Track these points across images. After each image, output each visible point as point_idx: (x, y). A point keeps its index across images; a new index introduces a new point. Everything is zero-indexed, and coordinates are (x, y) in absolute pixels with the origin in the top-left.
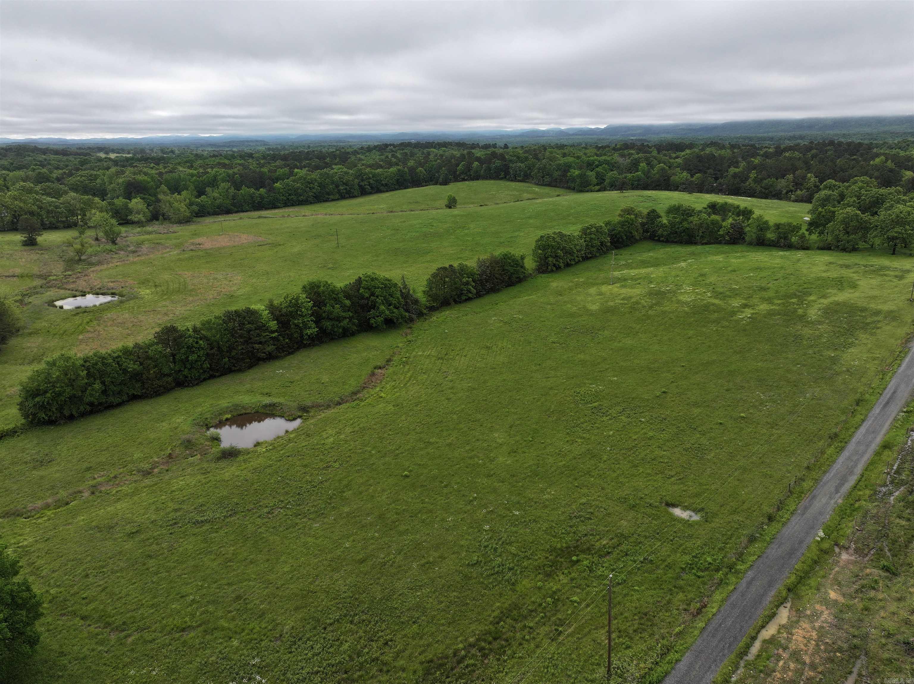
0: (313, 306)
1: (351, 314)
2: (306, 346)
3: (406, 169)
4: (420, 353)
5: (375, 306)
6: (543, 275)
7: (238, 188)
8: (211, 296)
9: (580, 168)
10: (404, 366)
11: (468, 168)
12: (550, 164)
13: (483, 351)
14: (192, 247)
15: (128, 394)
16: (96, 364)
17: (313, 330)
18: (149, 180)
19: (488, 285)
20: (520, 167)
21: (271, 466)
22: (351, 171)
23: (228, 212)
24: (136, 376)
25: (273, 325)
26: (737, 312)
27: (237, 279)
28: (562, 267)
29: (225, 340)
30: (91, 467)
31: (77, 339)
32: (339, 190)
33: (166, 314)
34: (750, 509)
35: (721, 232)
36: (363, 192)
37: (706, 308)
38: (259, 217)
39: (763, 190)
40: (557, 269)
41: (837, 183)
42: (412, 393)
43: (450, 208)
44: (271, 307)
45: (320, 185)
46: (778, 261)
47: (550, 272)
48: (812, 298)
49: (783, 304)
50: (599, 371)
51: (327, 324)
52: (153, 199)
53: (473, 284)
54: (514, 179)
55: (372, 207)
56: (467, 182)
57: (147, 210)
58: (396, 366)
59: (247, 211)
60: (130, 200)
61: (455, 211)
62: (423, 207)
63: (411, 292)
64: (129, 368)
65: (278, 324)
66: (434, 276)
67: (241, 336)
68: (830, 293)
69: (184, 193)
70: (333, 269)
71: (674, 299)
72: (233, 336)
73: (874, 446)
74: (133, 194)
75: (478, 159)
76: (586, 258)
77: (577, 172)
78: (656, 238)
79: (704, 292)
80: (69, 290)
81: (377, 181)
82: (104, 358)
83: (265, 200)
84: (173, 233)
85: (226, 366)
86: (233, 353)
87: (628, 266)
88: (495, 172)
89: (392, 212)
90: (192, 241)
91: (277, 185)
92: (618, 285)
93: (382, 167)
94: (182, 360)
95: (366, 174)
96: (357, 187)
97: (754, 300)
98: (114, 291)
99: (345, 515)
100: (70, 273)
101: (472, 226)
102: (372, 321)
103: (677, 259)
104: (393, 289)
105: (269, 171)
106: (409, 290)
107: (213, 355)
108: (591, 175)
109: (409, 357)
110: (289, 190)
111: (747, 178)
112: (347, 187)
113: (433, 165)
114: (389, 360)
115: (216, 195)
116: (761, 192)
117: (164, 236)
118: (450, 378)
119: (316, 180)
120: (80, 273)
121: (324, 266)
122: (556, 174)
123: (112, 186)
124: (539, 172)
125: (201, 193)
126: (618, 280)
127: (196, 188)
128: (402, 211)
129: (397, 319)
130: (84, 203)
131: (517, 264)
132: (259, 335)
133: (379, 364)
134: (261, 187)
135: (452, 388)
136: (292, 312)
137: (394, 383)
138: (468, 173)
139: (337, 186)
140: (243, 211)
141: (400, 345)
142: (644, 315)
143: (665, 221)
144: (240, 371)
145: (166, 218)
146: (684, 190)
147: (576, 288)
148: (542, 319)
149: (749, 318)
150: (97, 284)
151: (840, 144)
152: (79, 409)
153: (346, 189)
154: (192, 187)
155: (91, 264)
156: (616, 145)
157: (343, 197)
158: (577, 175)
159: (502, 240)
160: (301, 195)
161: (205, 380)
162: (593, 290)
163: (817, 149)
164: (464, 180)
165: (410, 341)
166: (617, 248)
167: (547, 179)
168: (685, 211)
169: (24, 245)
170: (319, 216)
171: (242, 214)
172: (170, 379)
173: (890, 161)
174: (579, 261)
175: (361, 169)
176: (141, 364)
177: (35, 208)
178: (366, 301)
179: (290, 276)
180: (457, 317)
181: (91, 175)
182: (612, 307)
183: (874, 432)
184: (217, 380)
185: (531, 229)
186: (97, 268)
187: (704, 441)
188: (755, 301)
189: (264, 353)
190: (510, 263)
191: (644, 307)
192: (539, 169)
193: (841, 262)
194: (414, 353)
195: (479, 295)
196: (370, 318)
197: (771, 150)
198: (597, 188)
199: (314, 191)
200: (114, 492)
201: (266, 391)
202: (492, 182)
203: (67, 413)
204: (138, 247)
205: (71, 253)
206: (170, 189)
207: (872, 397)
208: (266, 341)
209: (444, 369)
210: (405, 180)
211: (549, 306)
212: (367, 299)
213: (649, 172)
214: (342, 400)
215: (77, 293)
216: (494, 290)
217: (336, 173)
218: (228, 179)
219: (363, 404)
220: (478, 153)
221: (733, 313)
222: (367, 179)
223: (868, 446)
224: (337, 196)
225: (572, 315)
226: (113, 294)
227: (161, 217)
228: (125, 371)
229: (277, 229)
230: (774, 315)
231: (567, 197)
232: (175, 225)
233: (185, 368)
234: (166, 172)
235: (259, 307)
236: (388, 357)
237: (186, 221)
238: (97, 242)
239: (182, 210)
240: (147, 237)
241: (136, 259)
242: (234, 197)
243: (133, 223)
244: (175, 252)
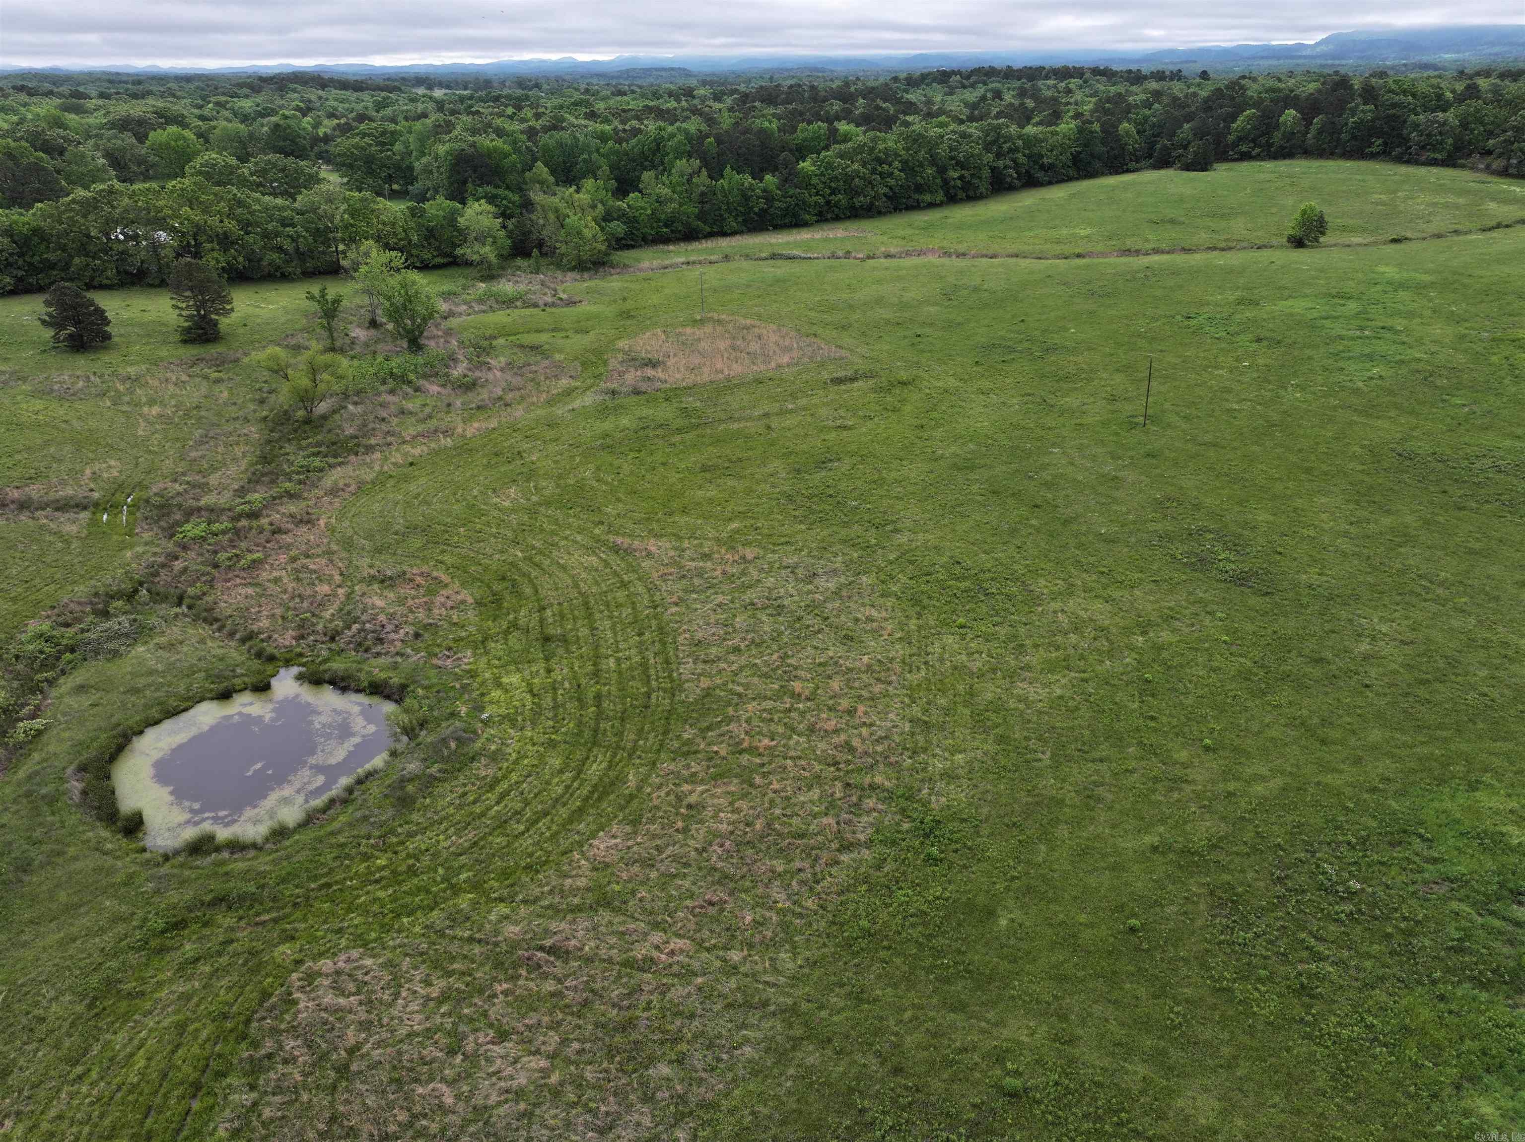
7: (716, 173)
11: (1266, 125)
14: (634, 377)
18: (507, 148)
22: (976, 132)
23: (690, 236)
32: (946, 182)
36: (999, 186)
38: (771, 256)
43: (1304, 245)
52: (516, 198)
55: (1055, 234)
56: (1269, 165)
57: (502, 233)
59: (733, 233)
60: (463, 202)
62: (1203, 237)
69: (589, 183)
74: (470, 186)
80: (224, 631)
81: (1030, 157)
83: (777, 204)
84: (571, 303)
88: (1355, 138)
90: (625, 345)
91: (806, 165)
95: (1009, 138)
96: (986, 173)
98: (381, 662)
105: (779, 130)
110: (831, 180)
112: (966, 173)
115: (665, 191)
117: (548, 317)
119: (897, 155)
123: (424, 160)
125: (626, 184)
127: (612, 168)
128: (1159, 251)
134: (765, 171)
138: (1263, 140)
139: (942, 170)
140: (724, 234)
145: (547, 255)
150: (329, 592)
153: (961, 178)
154: (604, 168)
155: (337, 447)
157: (952, 199)
160: (858, 194)
164: (1245, 157)
169: (185, 342)
170: (931, 259)
171: (724, 243)
175: (999, 127)
177: (230, 225)
181: (383, 133)
186: (350, 473)
199: (892, 182)
204: (480, 366)
206: (553, 172)
217: (942, 135)
218: (689, 148)
222: (1010, 150)
224: (940, 197)
226: (377, 690)
227: (534, 251)
229: (851, 307)
232: (570, 275)
234: (546, 129)
237: (596, 264)
238: (373, 332)
239: (588, 234)
240: (501, 317)
241: (473, 429)
242: (703, 198)
243: (468, 264)
244: (589, 399)
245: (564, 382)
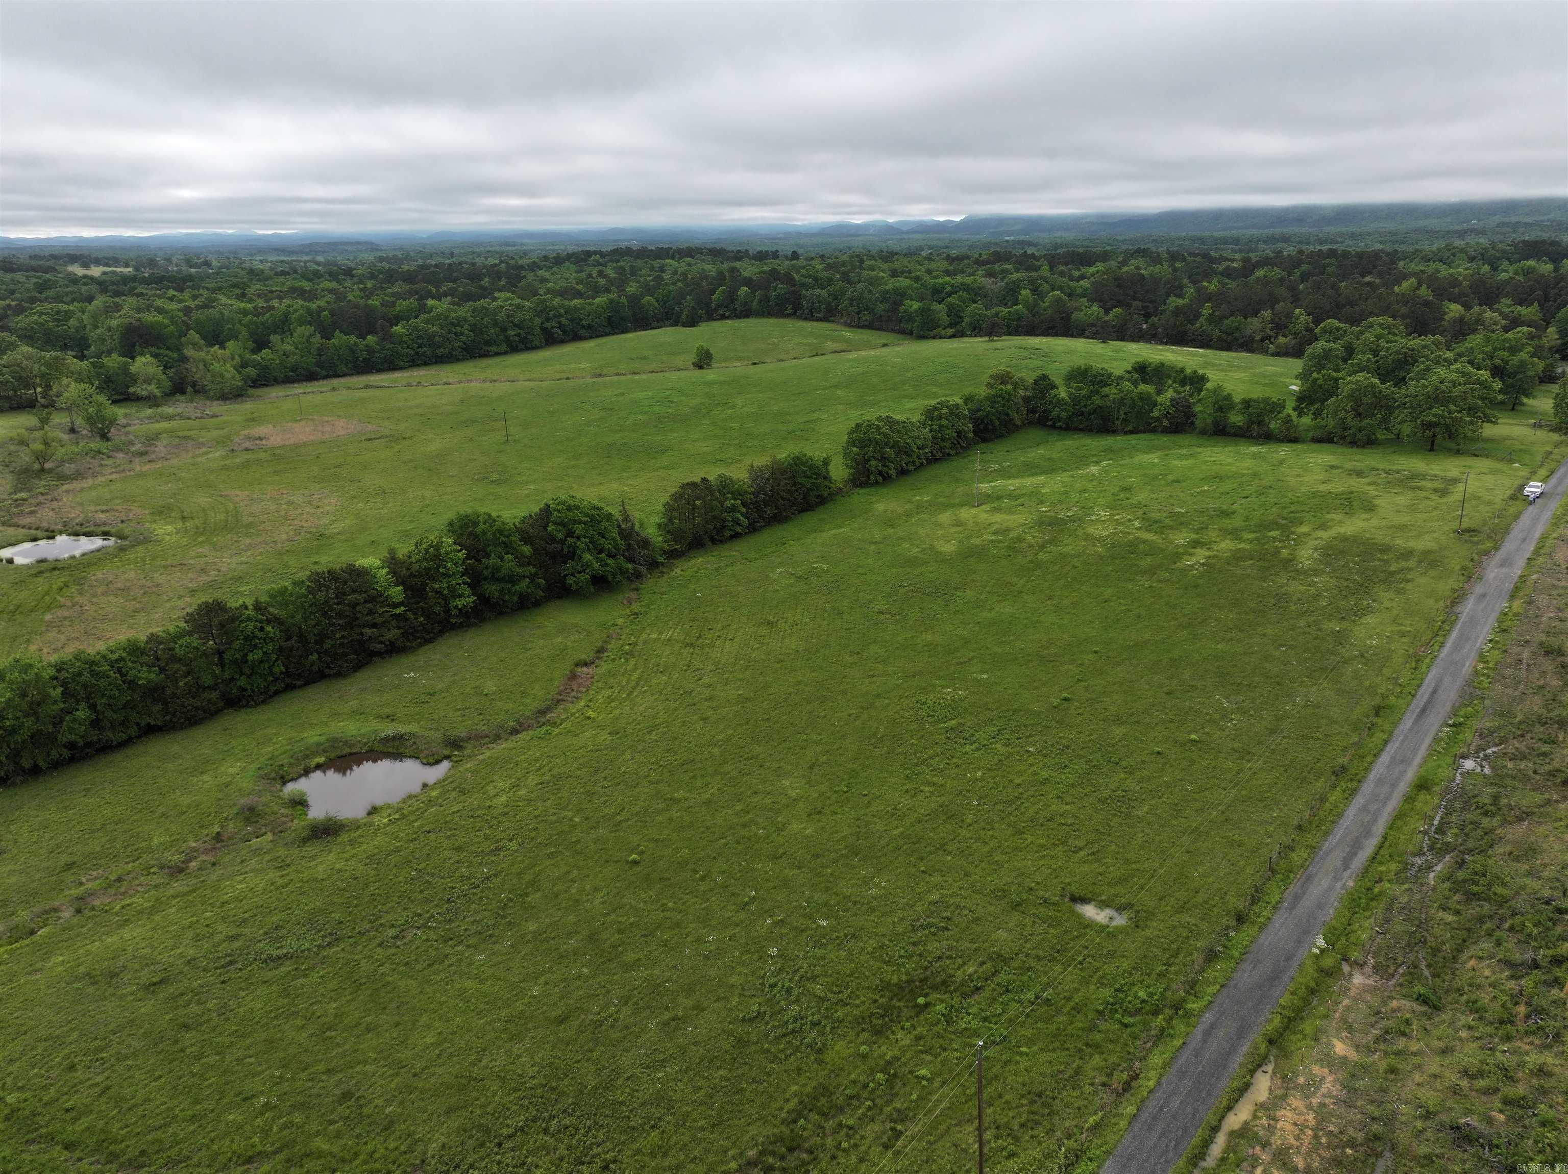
0: (467, 558)
1: (533, 570)
2: (454, 627)
3: (623, 299)
4: (654, 636)
5: (574, 554)
6: (862, 491)
7: (327, 336)
8: (284, 536)
9: (922, 299)
10: (627, 660)
11: (731, 297)
12: (870, 292)
13: (763, 631)
14: (247, 444)
15: (138, 724)
16: (80, 674)
17: (467, 600)
18: (166, 321)
19: (769, 511)
20: (819, 296)
21: (398, 850)
22: (527, 304)
23: (311, 377)
24: (154, 693)
25: (397, 593)
26: (1183, 554)
27: (330, 504)
28: (894, 476)
29: (313, 623)
30: (74, 863)
31: (41, 620)
32: (507, 337)
33: (203, 571)
34: (1206, 902)
35: (1156, 414)
36: (550, 340)
37: (1133, 547)
38: (367, 387)
39: (1224, 336)
40: (886, 478)
41: (1342, 325)
42: (642, 709)
43: (701, 367)
44: (392, 562)
45: (474, 328)
46: (1249, 463)
47: (872, 485)
48: (1304, 529)
49: (1257, 539)
50: (958, 664)
51: (492, 589)
52: (175, 355)
53: (744, 510)
54: (810, 316)
55: (564, 367)
56: (729, 322)
57: (163, 377)
58: (614, 660)
59: (344, 375)
60: (133, 358)
61: (710, 375)
62: (653, 366)
63: (637, 528)
64: (140, 678)
65: (405, 591)
66: (676, 497)
67: (340, 615)
68: (1333, 520)
69: (230, 344)
70: (497, 482)
71: (1080, 532)
72: (325, 614)
73: (1403, 787)
74: (137, 348)
75: (748, 282)
76: (933, 460)
77: (916, 305)
78: (1050, 423)
79: (1130, 520)
80: (23, 527)
81: (572, 320)
82: (93, 663)
83: (377, 355)
84: (213, 416)
85: (315, 668)
86: (327, 645)
87: (1004, 473)
88: (777, 304)
89: (600, 375)
90: (246, 432)
91: (398, 329)
92: (987, 507)
93: (579, 295)
94: (235, 662)
95: (553, 308)
96: (538, 331)
97: (1210, 534)
98: (107, 529)
99: (529, 937)
100: (23, 495)
101: (739, 401)
102: (570, 580)
103: (1082, 460)
104: (605, 524)
105: (382, 305)
106: (633, 524)
107: (291, 649)
108: (940, 309)
109: (635, 644)
110: (418, 338)
111: (1197, 316)
112: (522, 332)
113: (670, 292)
114: (601, 650)
115: (288, 348)
116: (1220, 339)
117: (197, 423)
118: (706, 680)
119: (465, 320)
120: (42, 494)
121: (485, 478)
122: (881, 308)
123: (98, 331)
124: (851, 305)
125: (261, 344)
126: (988, 498)
127: (252, 334)
128: (617, 374)
129: (614, 575)
130: (48, 365)
131: (816, 474)
132: (371, 612)
133: (583, 657)
134: (369, 333)
135: (711, 698)
136: (430, 569)
137: (609, 692)
138: (731, 306)
139: (504, 330)
140: (337, 376)
141: (620, 621)
142: (1031, 562)
143: (1063, 393)
144: (339, 675)
145: (199, 390)
146: (1094, 336)
147: (918, 513)
148: (860, 571)
149: (1203, 564)
150: (75, 515)
151: (1346, 254)
152: (49, 755)
153: (519, 335)
154: (244, 333)
155: (63, 478)
156: (980, 255)
157: (514, 349)
158: (916, 311)
159: (790, 428)
160: (439, 347)
161: (277, 693)
162: (945, 517)
163: (1309, 263)
164: (723, 317)
165: (636, 614)
166: (985, 440)
167: (866, 317)
168: (1095, 376)
170: (472, 384)
171: (335, 382)
172: (214, 695)
173: (1424, 286)
174: (922, 464)
175: (545, 300)
176: (162, 670)
178: (559, 546)
179: (423, 497)
180: (717, 570)
181: (58, 313)
182: (977, 546)
183: (1405, 761)
184: (299, 693)
185: (841, 407)
186: (76, 485)
187: (1131, 784)
188: (1212, 534)
189: (382, 642)
190: (804, 472)
191: (1031, 546)
192: (852, 300)
193: (1348, 465)
194: (644, 636)
195: (753, 529)
196: (566, 575)
197: (1235, 265)
198: (950, 331)
199: (464, 338)
200: (118, 907)
201: (387, 711)
202: (772, 321)
203: (26, 763)
204: (150, 445)
205: (25, 458)
206: (204, 338)
207: (1401, 701)
208: (384, 622)
209: (696, 664)
210: (622, 319)
211: (873, 547)
212: (562, 541)
213: (1036, 305)
214: (521, 724)
215: (39, 533)
216: (779, 519)
217: (502, 307)
218: (309, 319)
219: (557, 731)
220: (748, 270)
221: (1177, 556)
222: (555, 316)
223: (1394, 786)
224: (504, 348)
225: (912, 562)
226: (106, 535)
227: (189, 389)
228: (132, 684)
229: (400, 409)
230: (1243, 559)
231: (897, 349)
232: (216, 403)
233: (242, 674)
234: (198, 307)
235: (370, 561)
236: (600, 644)
237: (235, 395)
238: (72, 436)
239: (228, 376)
240: (164, 425)
241: (146, 468)
242: (320, 352)
243: (138, 399)
244: (217, 454)
245: (204, 449)
